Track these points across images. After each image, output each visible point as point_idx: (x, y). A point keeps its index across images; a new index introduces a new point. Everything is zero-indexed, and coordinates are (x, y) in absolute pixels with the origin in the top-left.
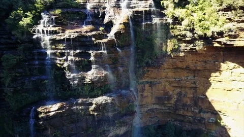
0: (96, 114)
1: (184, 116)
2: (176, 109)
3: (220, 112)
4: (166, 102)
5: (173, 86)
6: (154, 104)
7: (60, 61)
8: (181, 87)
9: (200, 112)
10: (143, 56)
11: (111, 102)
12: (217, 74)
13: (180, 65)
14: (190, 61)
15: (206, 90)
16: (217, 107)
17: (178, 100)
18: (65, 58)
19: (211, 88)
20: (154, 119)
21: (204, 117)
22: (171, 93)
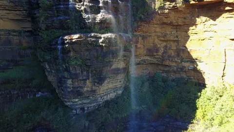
0: (104, 45)
1: (169, 66)
2: (163, 60)
3: (197, 59)
4: (155, 54)
5: (161, 40)
6: (145, 55)
7: (79, 5)
8: (167, 41)
9: (181, 62)
10: (137, 12)
11: (115, 38)
12: (194, 27)
13: (165, 20)
14: (173, 18)
15: (186, 42)
16: (194, 56)
17: (165, 52)
18: (82, 3)
19: (189, 40)
20: (145, 71)
21: (185, 66)
22: (159, 46)
